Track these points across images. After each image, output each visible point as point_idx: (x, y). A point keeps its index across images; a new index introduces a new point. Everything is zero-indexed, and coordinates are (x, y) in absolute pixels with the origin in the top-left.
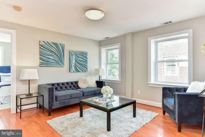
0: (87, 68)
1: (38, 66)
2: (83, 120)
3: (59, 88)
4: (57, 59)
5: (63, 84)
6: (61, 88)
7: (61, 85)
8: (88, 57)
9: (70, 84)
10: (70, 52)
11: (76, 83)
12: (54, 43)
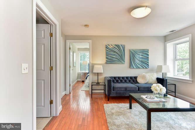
0: (148, 65)
1: (105, 63)
2: (130, 112)
3: (120, 81)
4: (119, 57)
5: (123, 78)
6: (121, 81)
7: (121, 79)
8: (149, 54)
9: (129, 79)
10: (130, 51)
11: (136, 78)
12: (116, 45)
